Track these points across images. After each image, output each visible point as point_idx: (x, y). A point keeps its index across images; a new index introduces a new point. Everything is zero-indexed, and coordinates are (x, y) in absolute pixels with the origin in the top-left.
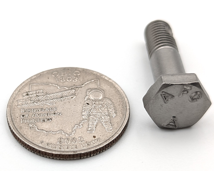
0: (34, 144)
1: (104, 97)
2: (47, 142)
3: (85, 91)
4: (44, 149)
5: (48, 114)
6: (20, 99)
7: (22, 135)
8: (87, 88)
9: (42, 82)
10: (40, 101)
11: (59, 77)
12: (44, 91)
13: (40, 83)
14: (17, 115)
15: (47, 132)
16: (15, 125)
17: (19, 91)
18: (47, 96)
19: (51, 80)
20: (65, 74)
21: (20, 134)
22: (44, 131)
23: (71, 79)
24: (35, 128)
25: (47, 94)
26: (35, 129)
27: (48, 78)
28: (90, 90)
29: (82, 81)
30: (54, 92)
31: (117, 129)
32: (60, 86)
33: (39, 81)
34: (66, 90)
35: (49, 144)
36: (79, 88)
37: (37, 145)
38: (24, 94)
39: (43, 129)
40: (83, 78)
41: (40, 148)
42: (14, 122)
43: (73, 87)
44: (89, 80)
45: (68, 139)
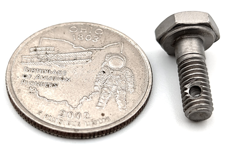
0: (31, 114)
1: (125, 67)
2: (46, 113)
3: (104, 56)
4: (41, 121)
5: (55, 78)
6: (25, 54)
7: (18, 100)
8: (107, 52)
9: (56, 37)
10: (48, 61)
11: (77, 34)
12: (55, 49)
13: (54, 37)
14: (18, 74)
15: (49, 101)
16: (14, 86)
17: (27, 44)
18: (58, 55)
19: (67, 36)
20: (85, 30)
21: (17, 98)
22: (46, 99)
23: (91, 38)
24: (35, 93)
25: (58, 52)
26: (35, 95)
27: (64, 33)
28: (110, 55)
29: (103, 43)
30: (68, 51)
31: (131, 108)
32: (76, 46)
33: (52, 34)
34: (81, 50)
35: (48, 116)
36: (97, 51)
37: (34, 115)
38: (32, 49)
39: (45, 96)
40: (105, 39)
41: (36, 119)
42: (13, 83)
43: (91, 49)
44: (111, 42)
45: (71, 113)
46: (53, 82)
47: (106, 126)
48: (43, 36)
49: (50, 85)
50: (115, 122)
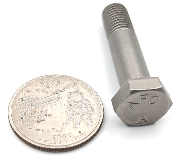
0: (35, 142)
1: (83, 99)
2: (44, 140)
3: (67, 95)
4: (43, 145)
5: (41, 116)
7: (24, 135)
8: (68, 92)
10: (33, 106)
11: (45, 84)
12: (35, 97)
13: (31, 90)
14: (17, 118)
15: (43, 131)
16: (17, 127)
17: (15, 98)
18: (38, 101)
21: (22, 134)
22: (41, 130)
23: (55, 85)
24: (33, 128)
25: (37, 99)
27: (37, 86)
28: (71, 93)
29: (63, 86)
31: (96, 124)
32: (47, 92)
34: (52, 94)
35: (46, 141)
36: (62, 92)
39: (39, 128)
42: (16, 125)
43: (57, 92)
44: (68, 85)
45: (60, 135)
46: (42, 119)
47: (84, 139)
48: (23, 90)
49: (40, 121)
50: (89, 135)
